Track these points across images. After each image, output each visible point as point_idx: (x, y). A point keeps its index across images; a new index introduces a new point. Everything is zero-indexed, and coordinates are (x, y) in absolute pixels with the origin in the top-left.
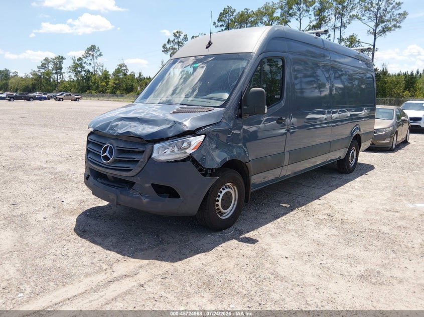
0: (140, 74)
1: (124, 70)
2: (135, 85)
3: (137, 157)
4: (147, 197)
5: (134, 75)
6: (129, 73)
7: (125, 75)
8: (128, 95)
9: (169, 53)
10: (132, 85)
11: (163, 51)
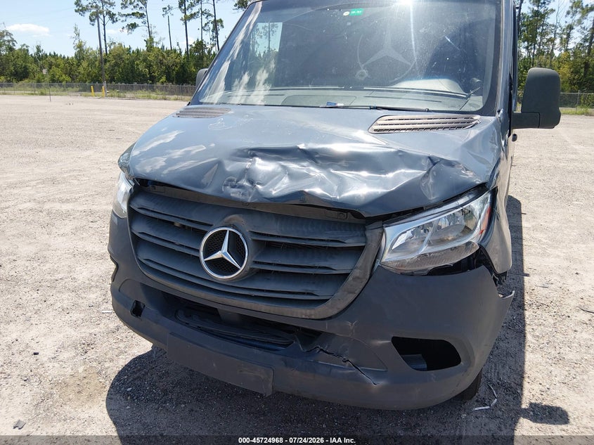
0: (38, 48)
1: (9, 41)
2: (32, 67)
3: (339, 266)
4: (378, 375)
5: (28, 50)
6: (17, 47)
7: (11, 49)
8: (20, 83)
9: (88, 14)
10: (25, 67)
11: (76, 11)
